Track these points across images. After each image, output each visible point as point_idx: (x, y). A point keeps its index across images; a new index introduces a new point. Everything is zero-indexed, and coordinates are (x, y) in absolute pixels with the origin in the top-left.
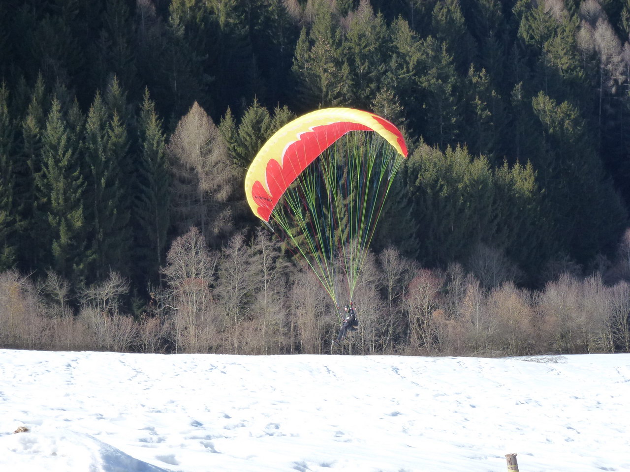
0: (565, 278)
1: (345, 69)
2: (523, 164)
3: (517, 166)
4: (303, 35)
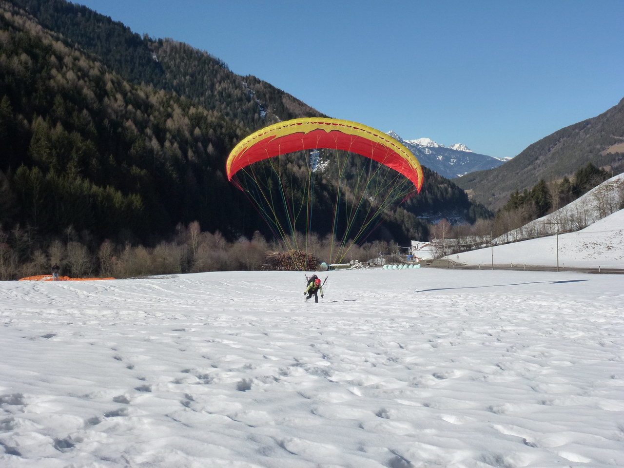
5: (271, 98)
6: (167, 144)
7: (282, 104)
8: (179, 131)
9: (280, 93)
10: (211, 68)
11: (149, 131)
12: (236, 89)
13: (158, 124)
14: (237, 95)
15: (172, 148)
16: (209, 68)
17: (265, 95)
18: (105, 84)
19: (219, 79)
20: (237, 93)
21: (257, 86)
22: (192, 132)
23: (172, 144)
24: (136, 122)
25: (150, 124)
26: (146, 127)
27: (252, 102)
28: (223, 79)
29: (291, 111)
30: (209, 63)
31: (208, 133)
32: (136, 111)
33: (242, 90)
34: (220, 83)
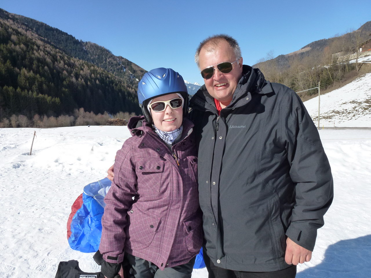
0: (62, 115)
1: (27, 81)
2: (57, 98)
3: (56, 98)
4: (19, 76)
5: (127, 65)
6: (79, 79)
7: (131, 67)
8: (85, 75)
9: (131, 63)
10: (106, 53)
11: (72, 75)
13: (77, 72)
15: (81, 81)
16: (105, 53)
17: (125, 63)
18: (57, 57)
19: (108, 57)
20: (115, 62)
21: (122, 60)
22: (91, 76)
24: (67, 71)
25: (74, 72)
26: (71, 74)
27: (120, 66)
28: (110, 57)
29: (135, 69)
30: (105, 51)
31: (97, 76)
32: (68, 67)
33: (117, 61)
34: (109, 59)
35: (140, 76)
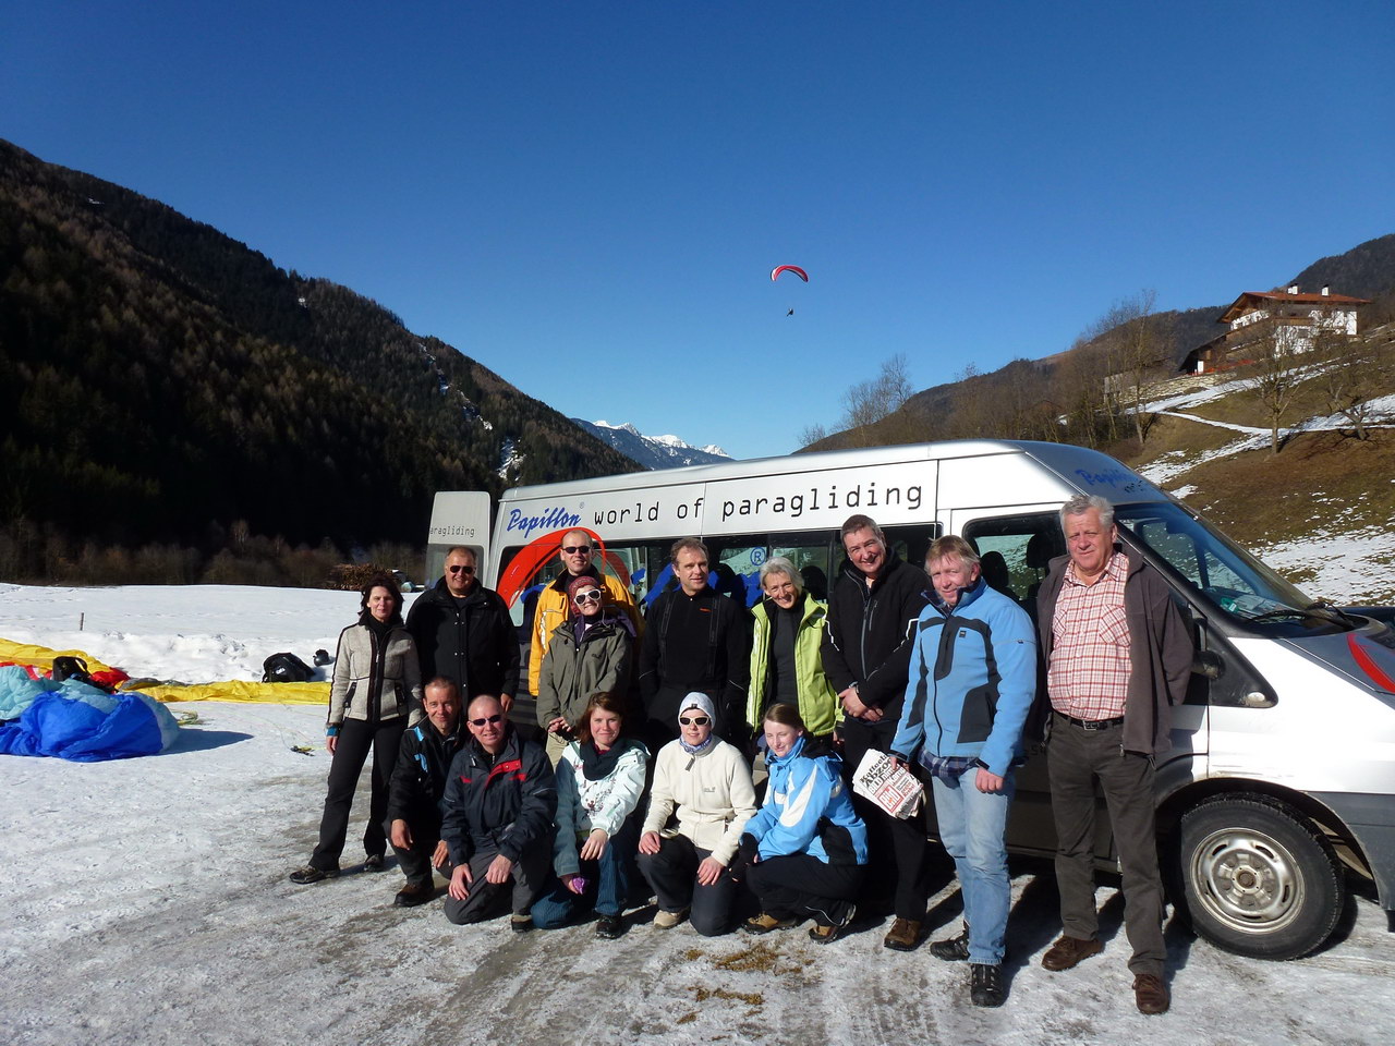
0: (156, 545)
1: (53, 415)
2: (153, 479)
3: (149, 480)
4: (27, 392)
5: (456, 369)
6: (256, 417)
7: (470, 376)
8: (282, 400)
9: (470, 363)
10: (379, 323)
11: (232, 398)
12: (410, 352)
13: (251, 389)
14: (410, 361)
15: (263, 421)
16: (376, 323)
17: (448, 364)
18: (184, 331)
19: (388, 337)
20: (412, 357)
21: (439, 350)
22: (302, 405)
23: (264, 418)
24: (216, 385)
25: (239, 389)
26: (229, 393)
27: (430, 371)
28: (393, 339)
29: (481, 387)
30: (377, 314)
31: (326, 406)
32: (221, 370)
33: (418, 355)
34: (389, 344)
35: (500, 411)
